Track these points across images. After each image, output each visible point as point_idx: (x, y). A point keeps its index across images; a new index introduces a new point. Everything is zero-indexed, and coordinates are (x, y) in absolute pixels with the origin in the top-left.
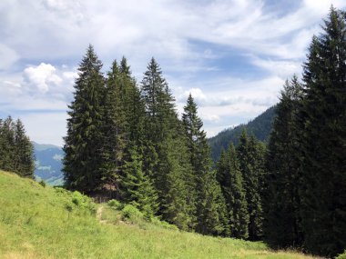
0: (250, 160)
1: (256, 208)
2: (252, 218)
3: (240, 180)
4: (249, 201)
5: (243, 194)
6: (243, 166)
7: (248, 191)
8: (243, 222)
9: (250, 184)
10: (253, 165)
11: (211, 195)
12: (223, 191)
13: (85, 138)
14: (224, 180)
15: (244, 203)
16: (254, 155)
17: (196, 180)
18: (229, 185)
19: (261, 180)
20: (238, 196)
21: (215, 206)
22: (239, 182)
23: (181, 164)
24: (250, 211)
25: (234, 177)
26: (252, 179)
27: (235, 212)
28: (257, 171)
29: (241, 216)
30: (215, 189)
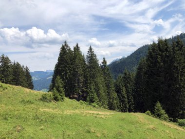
0: (128, 82)
1: (131, 102)
2: (130, 106)
3: (124, 90)
4: (128, 99)
5: (126, 96)
6: (126, 85)
7: (128, 95)
8: (126, 107)
9: (129, 92)
10: (129, 84)
11: (114, 97)
12: (118, 96)
13: (67, 78)
14: (118, 91)
15: (126, 100)
16: (130, 80)
17: (108, 92)
18: (120, 93)
19: (133, 90)
20: (124, 97)
21: (115, 101)
22: (124, 92)
23: (103, 86)
24: (129, 103)
25: (122, 90)
26: (129, 90)
27: (123, 104)
28: (131, 86)
29: (125, 105)
30: (115, 95)
